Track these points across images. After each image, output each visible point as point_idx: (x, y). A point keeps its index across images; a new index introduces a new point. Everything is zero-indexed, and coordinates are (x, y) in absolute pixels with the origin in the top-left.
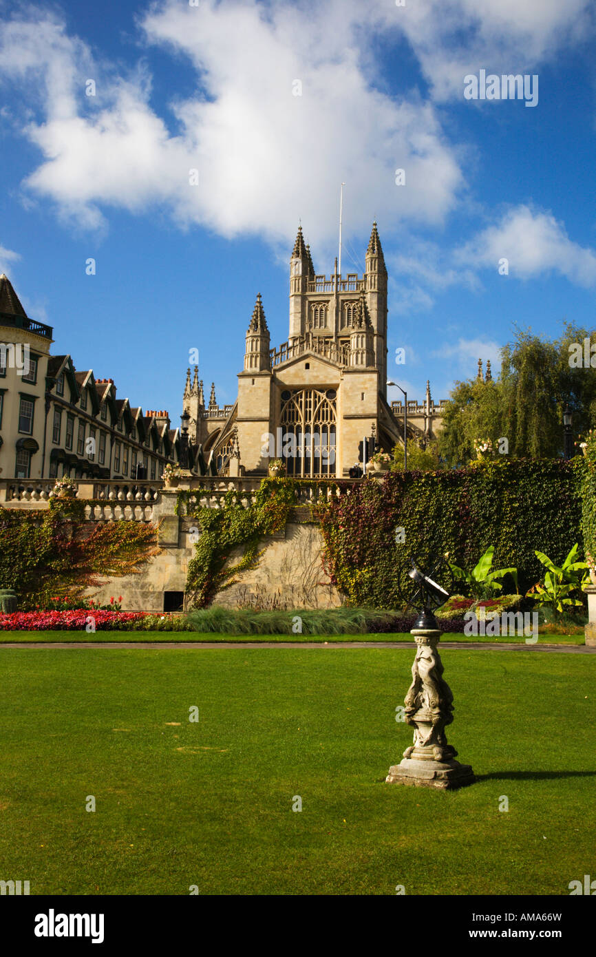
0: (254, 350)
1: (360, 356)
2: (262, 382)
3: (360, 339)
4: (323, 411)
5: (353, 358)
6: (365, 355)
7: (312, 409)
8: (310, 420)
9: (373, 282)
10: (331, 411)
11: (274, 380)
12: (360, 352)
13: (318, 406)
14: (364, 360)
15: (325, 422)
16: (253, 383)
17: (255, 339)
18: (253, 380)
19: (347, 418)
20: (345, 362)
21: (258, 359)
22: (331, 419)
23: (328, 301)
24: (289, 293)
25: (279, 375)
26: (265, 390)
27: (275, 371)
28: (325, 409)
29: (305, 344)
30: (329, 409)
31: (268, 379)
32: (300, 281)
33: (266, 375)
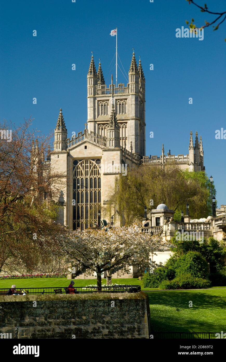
0: (58, 140)
1: (111, 142)
2: (63, 157)
3: (111, 133)
4: (94, 171)
5: (108, 143)
6: (114, 141)
7: (89, 170)
8: (88, 175)
9: (132, 88)
10: (98, 170)
11: (69, 155)
12: (112, 140)
13: (92, 168)
14: (114, 144)
15: (95, 177)
16: (58, 157)
17: (59, 134)
18: (58, 156)
19: (105, 174)
20: (105, 145)
21: (61, 144)
22: (98, 175)
23: (108, 100)
24: (87, 96)
25: (72, 153)
26: (64, 161)
27: (69, 150)
28: (95, 169)
29: (84, 136)
30: (97, 169)
31: (66, 155)
32: (93, 89)
33: (65, 153)
